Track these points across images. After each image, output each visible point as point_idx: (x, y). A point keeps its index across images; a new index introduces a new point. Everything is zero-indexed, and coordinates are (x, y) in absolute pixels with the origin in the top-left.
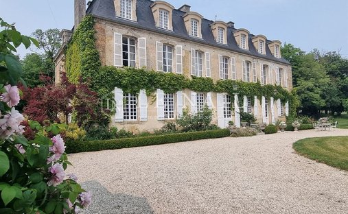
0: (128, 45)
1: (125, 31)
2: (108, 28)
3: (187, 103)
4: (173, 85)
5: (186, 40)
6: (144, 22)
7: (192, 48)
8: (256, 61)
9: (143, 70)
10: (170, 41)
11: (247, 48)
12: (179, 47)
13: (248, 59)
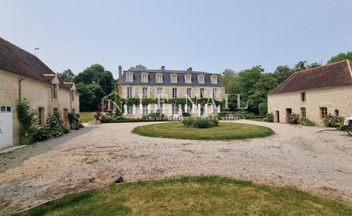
0: (129, 90)
1: (128, 86)
2: (122, 86)
3: (151, 109)
4: (146, 102)
5: (152, 85)
6: (137, 81)
7: (155, 88)
8: (194, 88)
9: (134, 99)
10: (146, 86)
11: (190, 82)
12: (149, 88)
13: (189, 87)
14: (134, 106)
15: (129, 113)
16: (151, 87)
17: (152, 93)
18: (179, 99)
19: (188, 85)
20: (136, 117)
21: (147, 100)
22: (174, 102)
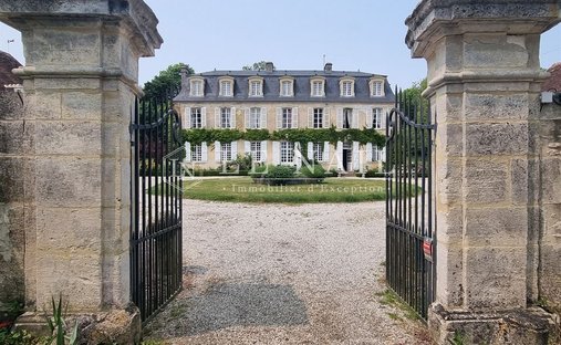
2: (182, 105)
5: (240, 102)
6: (211, 95)
7: (246, 107)
8: (330, 106)
9: (204, 130)
10: (227, 105)
11: (322, 94)
12: (234, 108)
13: (318, 106)
14: (204, 144)
15: (194, 158)
16: (238, 106)
17: (239, 119)
18: (294, 132)
19: (317, 100)
20: (206, 167)
21: (229, 132)
22: (283, 137)
